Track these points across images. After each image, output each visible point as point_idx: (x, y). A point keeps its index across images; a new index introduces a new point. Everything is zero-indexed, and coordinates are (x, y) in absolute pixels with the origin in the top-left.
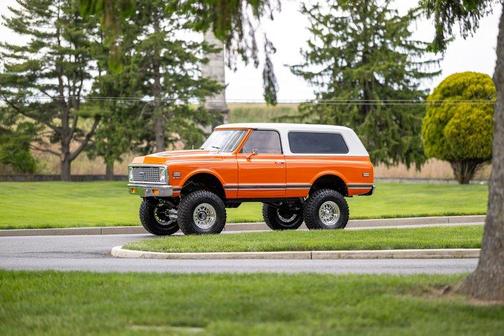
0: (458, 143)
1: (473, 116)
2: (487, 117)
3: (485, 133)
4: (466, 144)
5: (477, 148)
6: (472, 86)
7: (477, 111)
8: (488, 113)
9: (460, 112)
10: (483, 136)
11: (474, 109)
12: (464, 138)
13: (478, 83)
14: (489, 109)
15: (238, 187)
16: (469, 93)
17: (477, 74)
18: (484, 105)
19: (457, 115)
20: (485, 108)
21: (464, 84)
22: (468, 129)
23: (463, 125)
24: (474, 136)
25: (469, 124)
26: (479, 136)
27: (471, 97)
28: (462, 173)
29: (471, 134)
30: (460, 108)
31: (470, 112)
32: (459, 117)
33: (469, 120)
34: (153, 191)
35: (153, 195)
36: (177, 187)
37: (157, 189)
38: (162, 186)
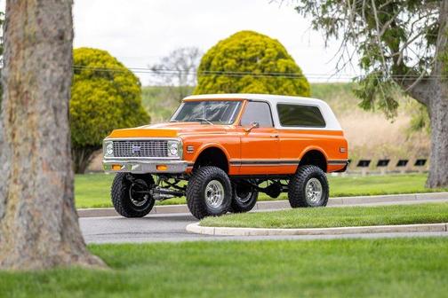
0: (77, 128)
1: (94, 98)
2: (111, 98)
3: (109, 117)
4: (87, 128)
5: (100, 133)
6: (92, 65)
7: (99, 92)
8: (111, 94)
9: (78, 92)
10: (107, 119)
11: (96, 89)
12: (85, 122)
13: (98, 60)
14: (112, 90)
15: (242, 163)
16: (88, 71)
17: (95, 51)
18: (106, 86)
19: (75, 96)
20: (107, 89)
21: (82, 61)
22: (89, 112)
23: (84, 107)
24: (97, 119)
25: (90, 106)
26: (103, 120)
27: (90, 77)
28: (77, 162)
29: (93, 117)
30: (79, 89)
31: (90, 93)
32: (79, 99)
33: (90, 102)
34: (157, 166)
35: (158, 171)
36: (191, 162)
37: (165, 165)
38: (172, 162)
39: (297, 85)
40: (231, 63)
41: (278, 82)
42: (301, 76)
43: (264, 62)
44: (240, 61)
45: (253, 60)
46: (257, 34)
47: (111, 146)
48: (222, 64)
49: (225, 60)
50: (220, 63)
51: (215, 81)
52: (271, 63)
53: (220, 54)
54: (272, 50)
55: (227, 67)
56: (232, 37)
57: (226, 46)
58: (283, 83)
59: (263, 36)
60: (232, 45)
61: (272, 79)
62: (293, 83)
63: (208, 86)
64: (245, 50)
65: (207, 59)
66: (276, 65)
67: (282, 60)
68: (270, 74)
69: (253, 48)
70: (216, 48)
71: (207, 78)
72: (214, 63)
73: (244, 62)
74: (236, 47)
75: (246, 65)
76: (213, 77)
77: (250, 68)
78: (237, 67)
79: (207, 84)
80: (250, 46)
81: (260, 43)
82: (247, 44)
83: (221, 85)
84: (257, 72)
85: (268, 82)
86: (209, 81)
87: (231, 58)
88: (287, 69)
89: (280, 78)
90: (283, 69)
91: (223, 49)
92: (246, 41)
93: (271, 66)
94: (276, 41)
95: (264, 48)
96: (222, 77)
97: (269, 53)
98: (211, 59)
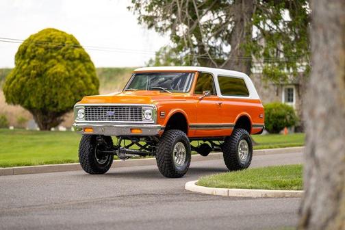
34: (131, 129)
35: (132, 134)
36: (163, 126)
37: (140, 129)
38: (145, 126)
39: (88, 67)
40: (41, 50)
41: (74, 65)
42: (89, 61)
43: (64, 51)
44: (47, 49)
45: (56, 49)
46: (58, 31)
47: (82, 111)
48: (35, 51)
49: (36, 48)
50: (33, 50)
51: (29, 63)
52: (70, 51)
53: (33, 44)
54: (70, 42)
55: (38, 54)
56: (41, 32)
57: (37, 39)
58: (77, 66)
59: (63, 32)
60: (41, 38)
61: (70, 63)
62: (85, 65)
63: (24, 67)
64: (51, 41)
65: (23, 47)
66: (73, 53)
67: (77, 49)
68: (69, 59)
69: (56, 40)
70: (30, 40)
71: (23, 61)
72: (29, 50)
73: (50, 50)
74: (44, 39)
75: (51, 52)
76: (27, 60)
77: (55, 54)
78: (45, 54)
79: (23, 65)
80: (54, 39)
81: (61, 37)
82: (52, 37)
83: (34, 66)
84: (60, 57)
85: (67, 65)
86: (25, 63)
87: (41, 47)
88: (81, 55)
89: (76, 62)
90: (77, 56)
91: (34, 41)
92: (51, 35)
93: (69, 53)
94: (72, 36)
95: (64, 41)
96: (34, 61)
97: (68, 44)
98: (26, 48)
